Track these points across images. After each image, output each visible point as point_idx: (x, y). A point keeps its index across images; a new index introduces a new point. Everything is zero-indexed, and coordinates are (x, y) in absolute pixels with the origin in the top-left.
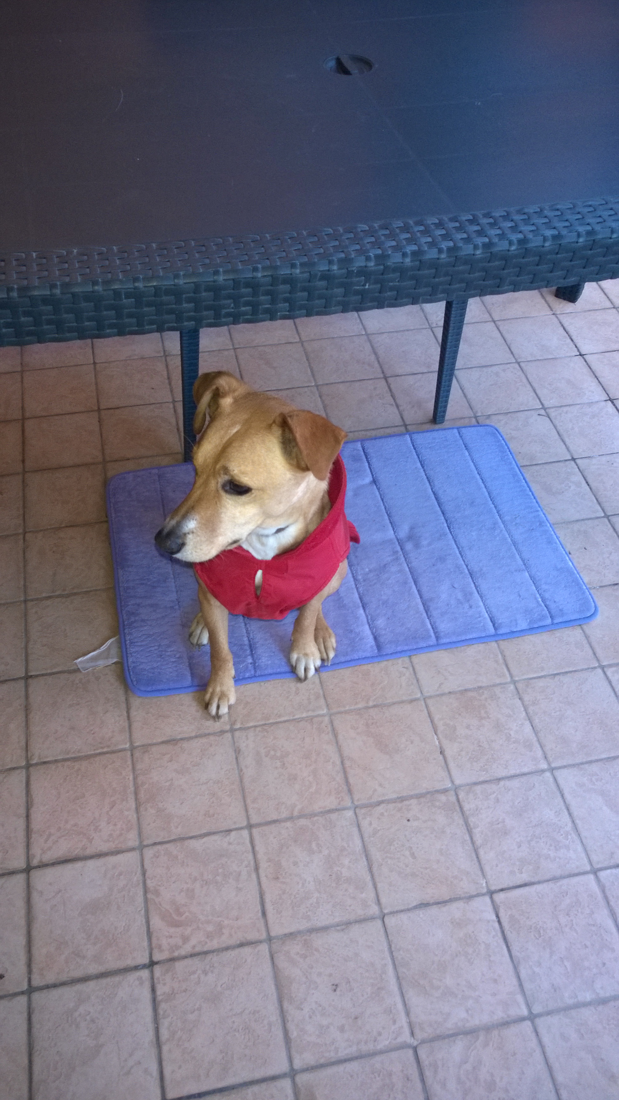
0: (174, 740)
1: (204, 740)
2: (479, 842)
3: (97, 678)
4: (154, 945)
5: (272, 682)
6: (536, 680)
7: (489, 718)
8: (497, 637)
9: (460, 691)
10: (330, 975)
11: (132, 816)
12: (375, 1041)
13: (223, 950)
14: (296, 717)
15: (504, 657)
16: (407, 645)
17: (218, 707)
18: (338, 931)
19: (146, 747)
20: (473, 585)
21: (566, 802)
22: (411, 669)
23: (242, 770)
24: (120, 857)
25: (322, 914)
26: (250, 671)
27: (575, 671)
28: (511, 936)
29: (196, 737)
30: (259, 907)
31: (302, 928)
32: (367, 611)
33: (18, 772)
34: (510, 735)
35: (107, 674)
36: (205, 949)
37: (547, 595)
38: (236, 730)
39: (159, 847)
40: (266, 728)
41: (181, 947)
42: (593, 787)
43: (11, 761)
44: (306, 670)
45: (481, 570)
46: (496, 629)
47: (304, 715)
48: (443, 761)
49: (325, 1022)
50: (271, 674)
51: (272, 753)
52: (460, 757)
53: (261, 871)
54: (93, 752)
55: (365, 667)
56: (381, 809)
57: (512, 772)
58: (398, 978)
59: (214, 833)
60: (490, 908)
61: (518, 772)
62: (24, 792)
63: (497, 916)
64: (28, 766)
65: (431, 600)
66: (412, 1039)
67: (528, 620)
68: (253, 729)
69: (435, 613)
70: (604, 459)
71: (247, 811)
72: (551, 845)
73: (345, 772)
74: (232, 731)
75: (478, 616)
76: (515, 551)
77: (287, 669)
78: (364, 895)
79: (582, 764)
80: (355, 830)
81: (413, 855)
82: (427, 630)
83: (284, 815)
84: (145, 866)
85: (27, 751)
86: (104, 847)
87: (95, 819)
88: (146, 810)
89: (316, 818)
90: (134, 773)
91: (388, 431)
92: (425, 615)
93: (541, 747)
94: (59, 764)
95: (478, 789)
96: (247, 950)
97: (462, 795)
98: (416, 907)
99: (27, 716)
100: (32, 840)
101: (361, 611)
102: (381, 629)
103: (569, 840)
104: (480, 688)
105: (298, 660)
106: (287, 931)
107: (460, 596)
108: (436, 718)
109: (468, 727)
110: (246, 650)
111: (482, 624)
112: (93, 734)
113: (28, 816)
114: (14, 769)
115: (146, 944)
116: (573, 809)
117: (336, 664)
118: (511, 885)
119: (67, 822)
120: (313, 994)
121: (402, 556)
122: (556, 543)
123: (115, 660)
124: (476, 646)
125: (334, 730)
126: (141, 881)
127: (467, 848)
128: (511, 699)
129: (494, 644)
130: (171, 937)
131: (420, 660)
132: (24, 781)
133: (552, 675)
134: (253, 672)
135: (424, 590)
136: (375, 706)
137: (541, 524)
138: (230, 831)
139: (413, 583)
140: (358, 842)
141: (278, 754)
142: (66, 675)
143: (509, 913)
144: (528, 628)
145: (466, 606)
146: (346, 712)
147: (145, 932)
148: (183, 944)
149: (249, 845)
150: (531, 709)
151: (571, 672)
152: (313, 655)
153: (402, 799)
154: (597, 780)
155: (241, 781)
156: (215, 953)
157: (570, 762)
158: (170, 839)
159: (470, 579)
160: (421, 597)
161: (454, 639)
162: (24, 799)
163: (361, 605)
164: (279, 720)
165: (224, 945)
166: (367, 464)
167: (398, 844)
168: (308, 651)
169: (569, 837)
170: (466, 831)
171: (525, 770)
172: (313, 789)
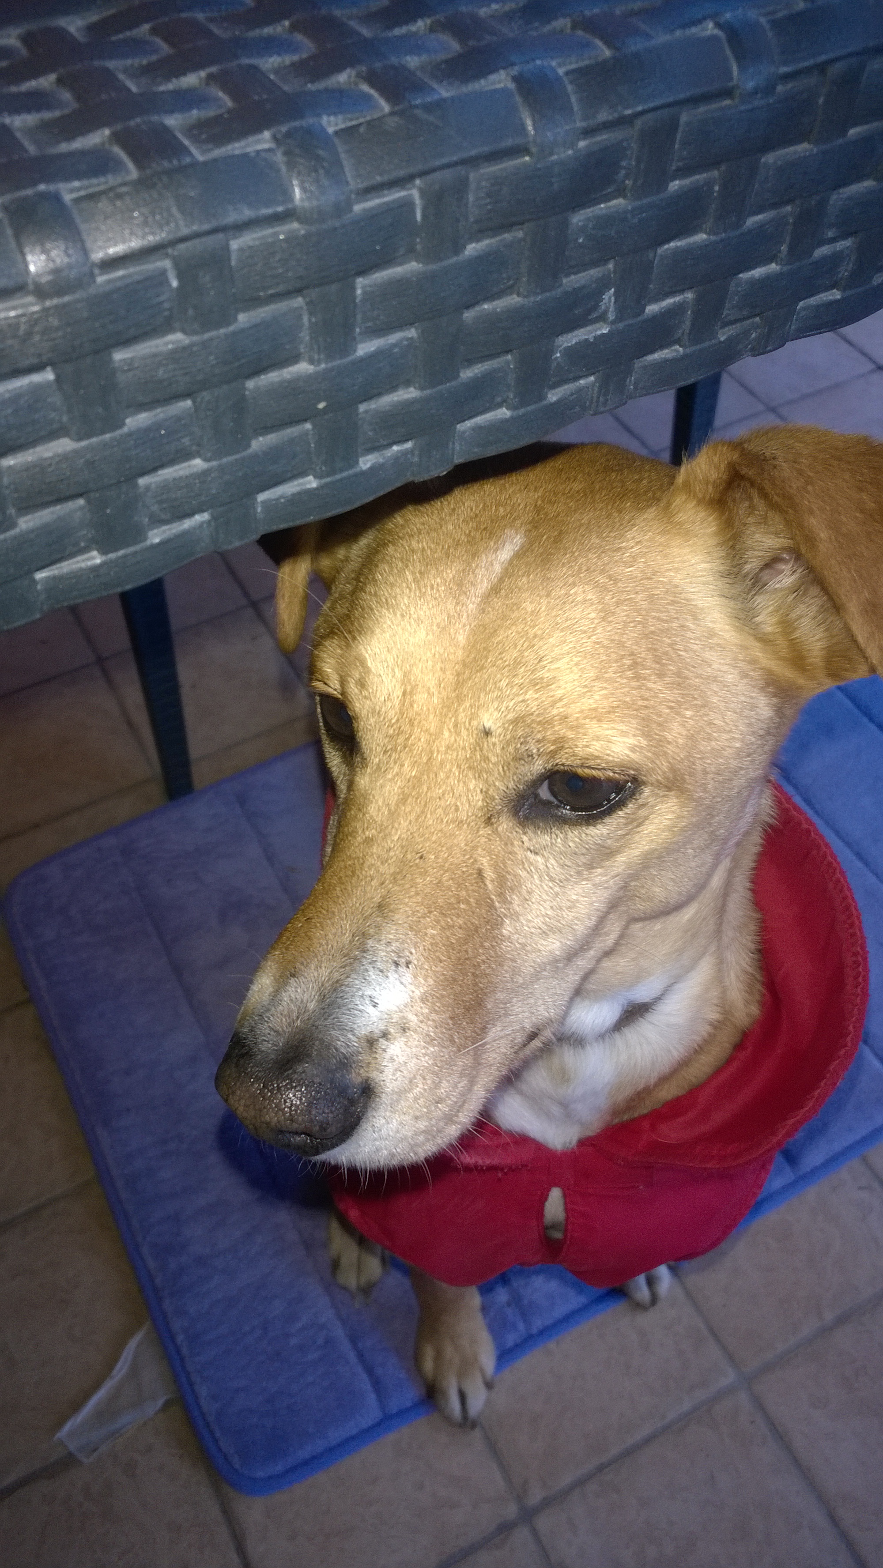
3: (131, 1469)
14: (671, 1416)
16: (850, 1129)
22: (877, 1187)
26: (514, 1325)
38: (536, 1511)
40: (609, 1478)
47: (687, 1406)
55: (775, 1218)
68: (577, 1492)
74: (528, 1515)
125: (772, 1424)
134: (521, 1326)
136: (841, 1320)
146: (781, 1362)
164: (630, 1441)
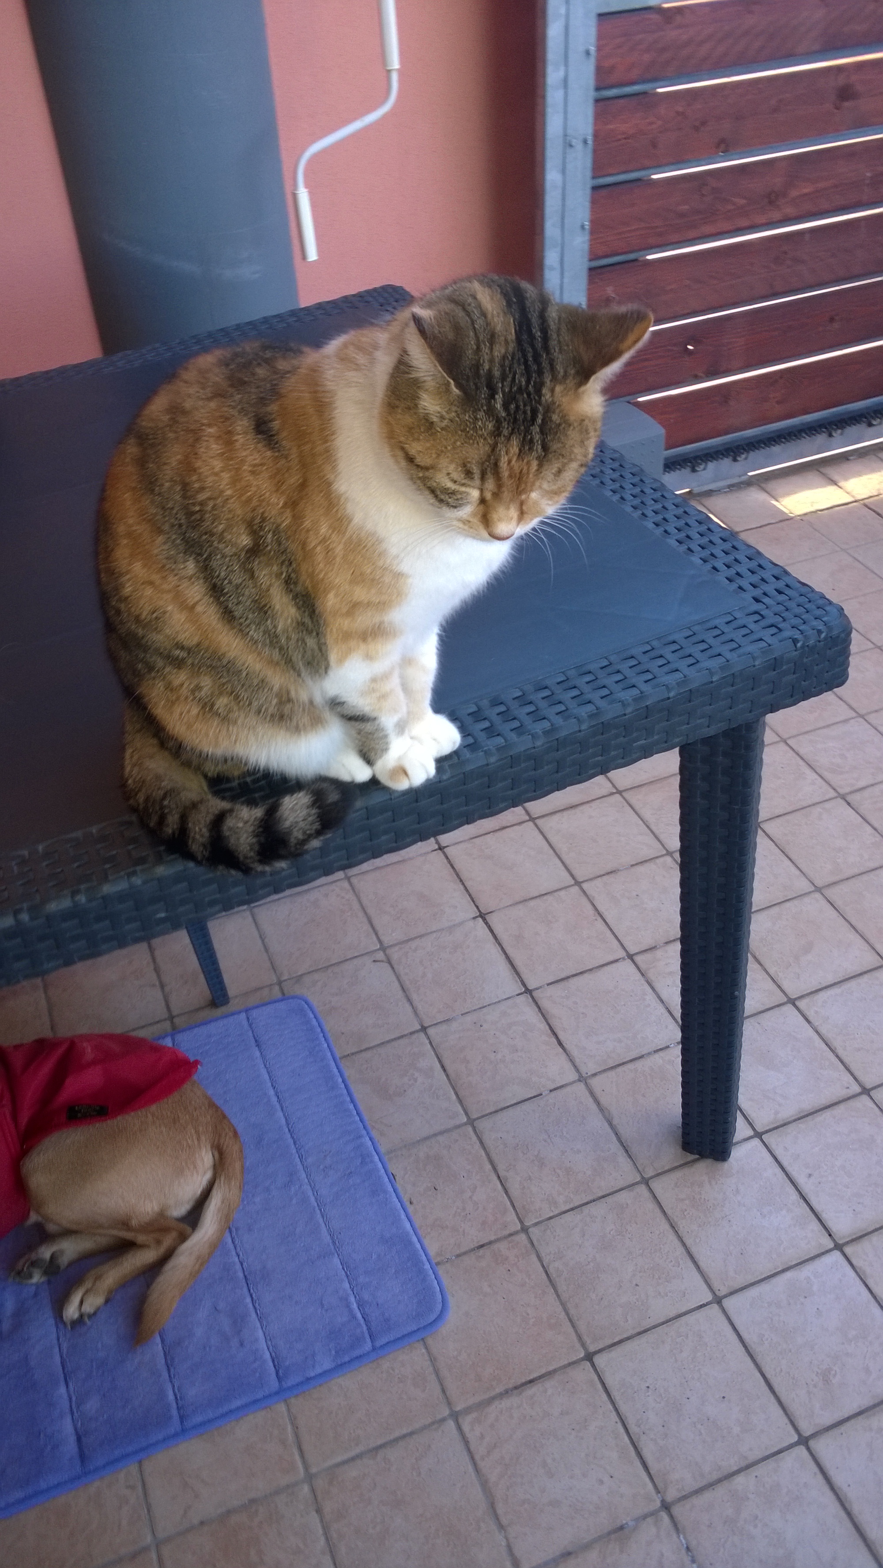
6: (346, 1467)
8: (282, 1392)
9: (217, 1517)
15: (296, 1428)
16: (130, 1443)
20: (248, 1300)
22: (139, 1488)
27: (411, 1434)
32: (71, 1386)
37: (366, 1296)
45: (264, 1267)
46: (279, 1379)
55: (60, 1501)
67: (333, 1352)
69: (183, 1369)
70: (469, 1018)
75: (252, 1360)
76: (321, 1221)
82: (166, 1406)
101: (62, 1390)
102: (90, 1419)
104: (253, 1501)
107: (226, 1326)
111: (258, 1375)
122: (385, 1192)
124: (250, 1417)
128: (302, 1516)
129: (282, 1408)
131: (155, 1466)
133: (370, 1451)
137: (365, 1159)
144: (333, 1365)
145: (235, 1342)
150: (334, 1529)
151: (404, 1437)
159: (245, 1290)
163: (62, 1377)
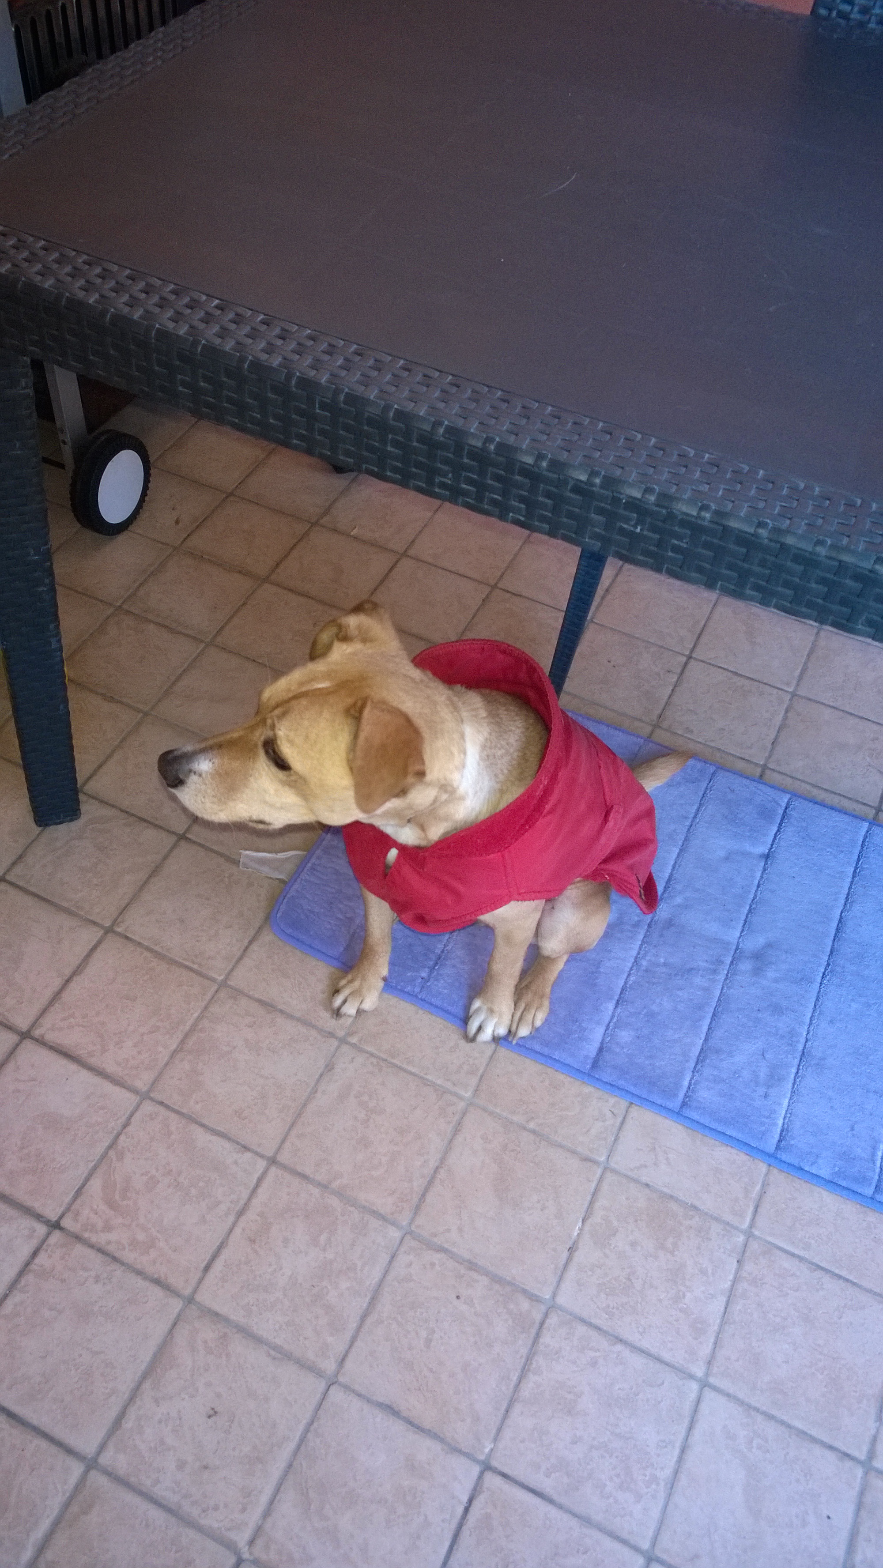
0: (271, 1006)
1: (303, 1030)
2: (526, 1391)
3: (250, 884)
4: (73, 1207)
5: (434, 1017)
6: (784, 1255)
7: (672, 1253)
8: (773, 1158)
9: (662, 1192)
10: (219, 1396)
11: (164, 1055)
12: (204, 1511)
13: (133, 1271)
14: (429, 1077)
15: (763, 1193)
16: (635, 1085)
17: (345, 1002)
18: (269, 1355)
19: (238, 993)
20: (794, 1070)
21: (689, 1440)
22: (620, 1119)
23: (316, 1092)
24: (117, 1089)
25: (268, 1321)
26: (415, 986)
27: (854, 1284)
28: (467, 1538)
29: (298, 1020)
30: (208, 1257)
31: (232, 1317)
32: (619, 1010)
33: (96, 929)
34: (684, 1296)
35: (262, 887)
36: (117, 1255)
38: (347, 1043)
39: (161, 1109)
40: (382, 1064)
41: (96, 1232)
42: (745, 1450)
43: (99, 913)
44: (480, 1029)
45: (824, 1059)
46: (778, 1147)
47: (439, 1082)
48: (563, 1261)
49: (170, 1440)
50: (436, 1007)
51: (365, 1098)
52: (590, 1273)
53: (243, 1218)
54: (180, 960)
55: (561, 1077)
56: (437, 1257)
57: (645, 1344)
58: (290, 1466)
59: (229, 1139)
60: (469, 1485)
61: (653, 1351)
62: (85, 954)
63: (470, 1501)
64: (109, 931)
65: (718, 1051)
66: (247, 1547)
67: (837, 1169)
68: (367, 1055)
69: (707, 1072)
71: (283, 1141)
72: (618, 1476)
73: (430, 1183)
74: (343, 1041)
75: (767, 1114)
77: (461, 1014)
78: (330, 1339)
79: (757, 1410)
80: (387, 1258)
81: (428, 1342)
82: (678, 1086)
83: (318, 1177)
84: (133, 1120)
85: (121, 914)
86: (111, 1068)
87: (126, 1031)
88: (182, 1060)
89: (351, 1209)
90: (201, 1013)
91: (846, 803)
92: (692, 1064)
93: (715, 1344)
94: (139, 950)
95: (581, 1329)
96: (157, 1292)
97: (553, 1320)
98: (382, 1406)
99: (150, 877)
100: (52, 1009)
101: (611, 1006)
102: (618, 1044)
103: (650, 1490)
104: (695, 1208)
105: (478, 1010)
106: (216, 1307)
107: (763, 1073)
108: (601, 1202)
109: (633, 1244)
110: (430, 959)
111: (763, 1128)
112: (198, 941)
113: (68, 981)
114: (94, 923)
115: (67, 1199)
116: (691, 1458)
117: (524, 1047)
118: (522, 1478)
119: (98, 1014)
120: (183, 1399)
121: (726, 972)
123: (281, 877)
124: (734, 1151)
125: (459, 1123)
126: (115, 1132)
127: (504, 1388)
128: (724, 1253)
129: (763, 1167)
130: (96, 1214)
131: (642, 1116)
132: (93, 944)
133: (812, 1264)
134: (417, 990)
135: (718, 1033)
136: (534, 1132)
138: (246, 1148)
139: (711, 1015)
140: (376, 1274)
141: (371, 1104)
142: (221, 860)
143: (489, 1511)
144: (830, 1178)
145: (761, 1090)
146: (491, 1114)
147: (77, 1187)
148: (103, 1231)
149: (255, 1181)
150: (742, 1286)
151: (847, 1280)
152: (500, 1016)
153: (472, 1266)
154: (759, 1447)
155: (304, 1105)
156: (123, 1268)
157: (741, 1395)
158: (179, 1109)
159: (797, 1061)
160: (706, 1040)
161: (706, 1121)
162: (78, 963)
163: (616, 998)
164: (405, 1066)
165: (139, 1267)
166: (775, 829)
167: (422, 1313)
168: (496, 1008)
169: (654, 1486)
170: (519, 1368)
171: (666, 1356)
172: (375, 1173)
